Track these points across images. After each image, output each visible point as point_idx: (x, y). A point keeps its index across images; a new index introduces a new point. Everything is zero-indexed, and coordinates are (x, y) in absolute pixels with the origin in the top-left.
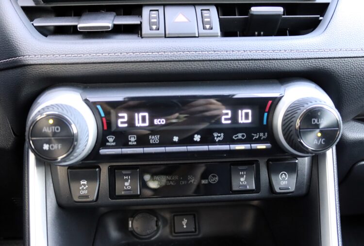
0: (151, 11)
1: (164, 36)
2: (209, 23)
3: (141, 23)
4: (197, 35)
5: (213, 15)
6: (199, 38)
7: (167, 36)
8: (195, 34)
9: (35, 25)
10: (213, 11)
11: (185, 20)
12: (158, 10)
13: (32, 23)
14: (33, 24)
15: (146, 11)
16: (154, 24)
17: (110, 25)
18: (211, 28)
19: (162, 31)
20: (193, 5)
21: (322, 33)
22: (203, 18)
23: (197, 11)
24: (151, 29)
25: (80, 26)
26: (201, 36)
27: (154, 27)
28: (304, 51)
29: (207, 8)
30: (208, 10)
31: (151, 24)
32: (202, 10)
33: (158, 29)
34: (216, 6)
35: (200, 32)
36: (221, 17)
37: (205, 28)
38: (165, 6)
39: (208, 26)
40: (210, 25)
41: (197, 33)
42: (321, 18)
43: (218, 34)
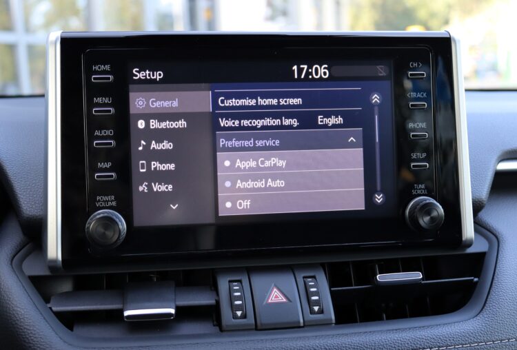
0: (230, 281)
1: (254, 327)
2: (317, 303)
3: (218, 302)
4: (302, 325)
5: (321, 287)
6: (306, 328)
7: (259, 327)
8: (299, 322)
9: (55, 309)
10: (322, 280)
11: (282, 299)
12: (240, 281)
13: (49, 305)
14: (50, 308)
15: (223, 284)
16: (239, 308)
17: (172, 311)
18: (321, 311)
19: (250, 320)
20: (291, 269)
21: (480, 313)
22: (308, 295)
23: (298, 280)
24: (235, 317)
25: (127, 313)
26: (308, 325)
27: (239, 313)
28: (457, 347)
29: (312, 274)
30: (314, 277)
31: (234, 308)
32: (304, 277)
33: (244, 316)
34: (323, 266)
35: (305, 319)
36: (332, 289)
37: (312, 312)
38: (250, 271)
39: (316, 308)
40: (320, 306)
41: (302, 321)
42: (476, 279)
43: (331, 320)
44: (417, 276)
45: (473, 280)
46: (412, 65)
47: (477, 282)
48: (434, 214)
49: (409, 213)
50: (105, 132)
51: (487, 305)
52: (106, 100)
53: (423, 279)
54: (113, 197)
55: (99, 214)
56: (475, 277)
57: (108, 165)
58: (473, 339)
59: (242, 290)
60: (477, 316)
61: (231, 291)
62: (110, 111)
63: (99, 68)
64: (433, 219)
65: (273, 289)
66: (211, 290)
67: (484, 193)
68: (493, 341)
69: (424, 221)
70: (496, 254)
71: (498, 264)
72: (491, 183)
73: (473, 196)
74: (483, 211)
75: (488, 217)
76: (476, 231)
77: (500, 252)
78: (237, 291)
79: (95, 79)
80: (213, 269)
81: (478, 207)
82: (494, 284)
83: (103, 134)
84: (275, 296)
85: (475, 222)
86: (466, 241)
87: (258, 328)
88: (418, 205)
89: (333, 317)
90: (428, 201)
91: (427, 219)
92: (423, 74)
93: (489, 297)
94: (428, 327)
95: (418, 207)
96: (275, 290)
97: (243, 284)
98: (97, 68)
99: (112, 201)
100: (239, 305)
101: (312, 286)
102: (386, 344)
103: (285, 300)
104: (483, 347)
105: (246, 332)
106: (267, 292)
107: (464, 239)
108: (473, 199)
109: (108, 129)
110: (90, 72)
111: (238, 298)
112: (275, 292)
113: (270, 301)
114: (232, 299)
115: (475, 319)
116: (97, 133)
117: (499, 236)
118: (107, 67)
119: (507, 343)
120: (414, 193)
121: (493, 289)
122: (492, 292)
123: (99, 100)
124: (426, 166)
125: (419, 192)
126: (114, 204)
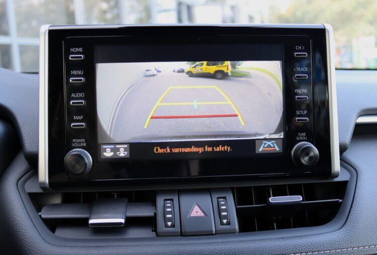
0: (165, 200)
1: (180, 234)
2: (226, 217)
3: (155, 214)
4: (214, 233)
5: (229, 206)
6: (217, 236)
8: (212, 230)
9: (43, 216)
10: (230, 198)
11: (201, 214)
12: (172, 200)
13: (40, 214)
14: (40, 216)
15: (160, 201)
16: (170, 219)
17: (123, 221)
18: (228, 223)
19: (177, 229)
20: (209, 191)
21: (343, 226)
22: (220, 211)
23: (213, 199)
24: (166, 226)
25: (91, 221)
26: (219, 233)
27: (169, 224)
28: (326, 252)
29: (223, 196)
30: (225, 198)
31: (166, 220)
32: (218, 198)
33: (173, 226)
34: (232, 189)
35: (217, 229)
36: (238, 207)
37: (222, 224)
38: (180, 192)
39: (225, 221)
40: (227, 219)
41: (214, 230)
42: (341, 201)
43: (235, 230)
44: (299, 198)
45: (338, 201)
46: (298, 48)
47: (341, 203)
48: (312, 154)
49: (294, 153)
50: (79, 95)
51: (348, 220)
52: (80, 72)
53: (303, 200)
54: (84, 140)
55: (74, 151)
56: (340, 199)
57: (81, 118)
58: (337, 246)
59: (173, 207)
60: (341, 228)
61: (165, 207)
62: (81, 80)
63: (75, 50)
64: (311, 158)
65: (195, 206)
66: (153, 205)
67: (348, 139)
68: (352, 248)
69: (305, 160)
70: (355, 183)
71: (356, 191)
72: (353, 132)
73: (340, 141)
74: (347, 151)
75: (350, 155)
76: (341, 165)
77: (358, 182)
78: (169, 207)
79: (72, 57)
80: (155, 191)
81: (343, 149)
82: (353, 205)
83: (77, 96)
84: (196, 212)
85: (340, 159)
86: (334, 173)
87: (183, 234)
88: (300, 148)
89: (237, 227)
90: (307, 146)
91: (307, 158)
92: (305, 55)
93: (350, 215)
94: (305, 236)
95: (300, 149)
96: (196, 207)
97: (174, 202)
98: (73, 50)
99: (83, 143)
100: (170, 218)
101: (223, 205)
102: (274, 249)
103: (203, 215)
104: (344, 252)
105: (174, 238)
106: (190, 208)
107: (332, 172)
108: (340, 144)
109: (80, 92)
110: (68, 53)
111: (169, 213)
112: (196, 208)
113: (192, 215)
114: (165, 213)
115: (339, 231)
116: (73, 95)
117: (358, 170)
118: (81, 50)
119: (363, 250)
120: (298, 139)
121: (353, 209)
122: (352, 211)
123: (75, 72)
124: (306, 120)
125: (301, 138)
126: (85, 144)
